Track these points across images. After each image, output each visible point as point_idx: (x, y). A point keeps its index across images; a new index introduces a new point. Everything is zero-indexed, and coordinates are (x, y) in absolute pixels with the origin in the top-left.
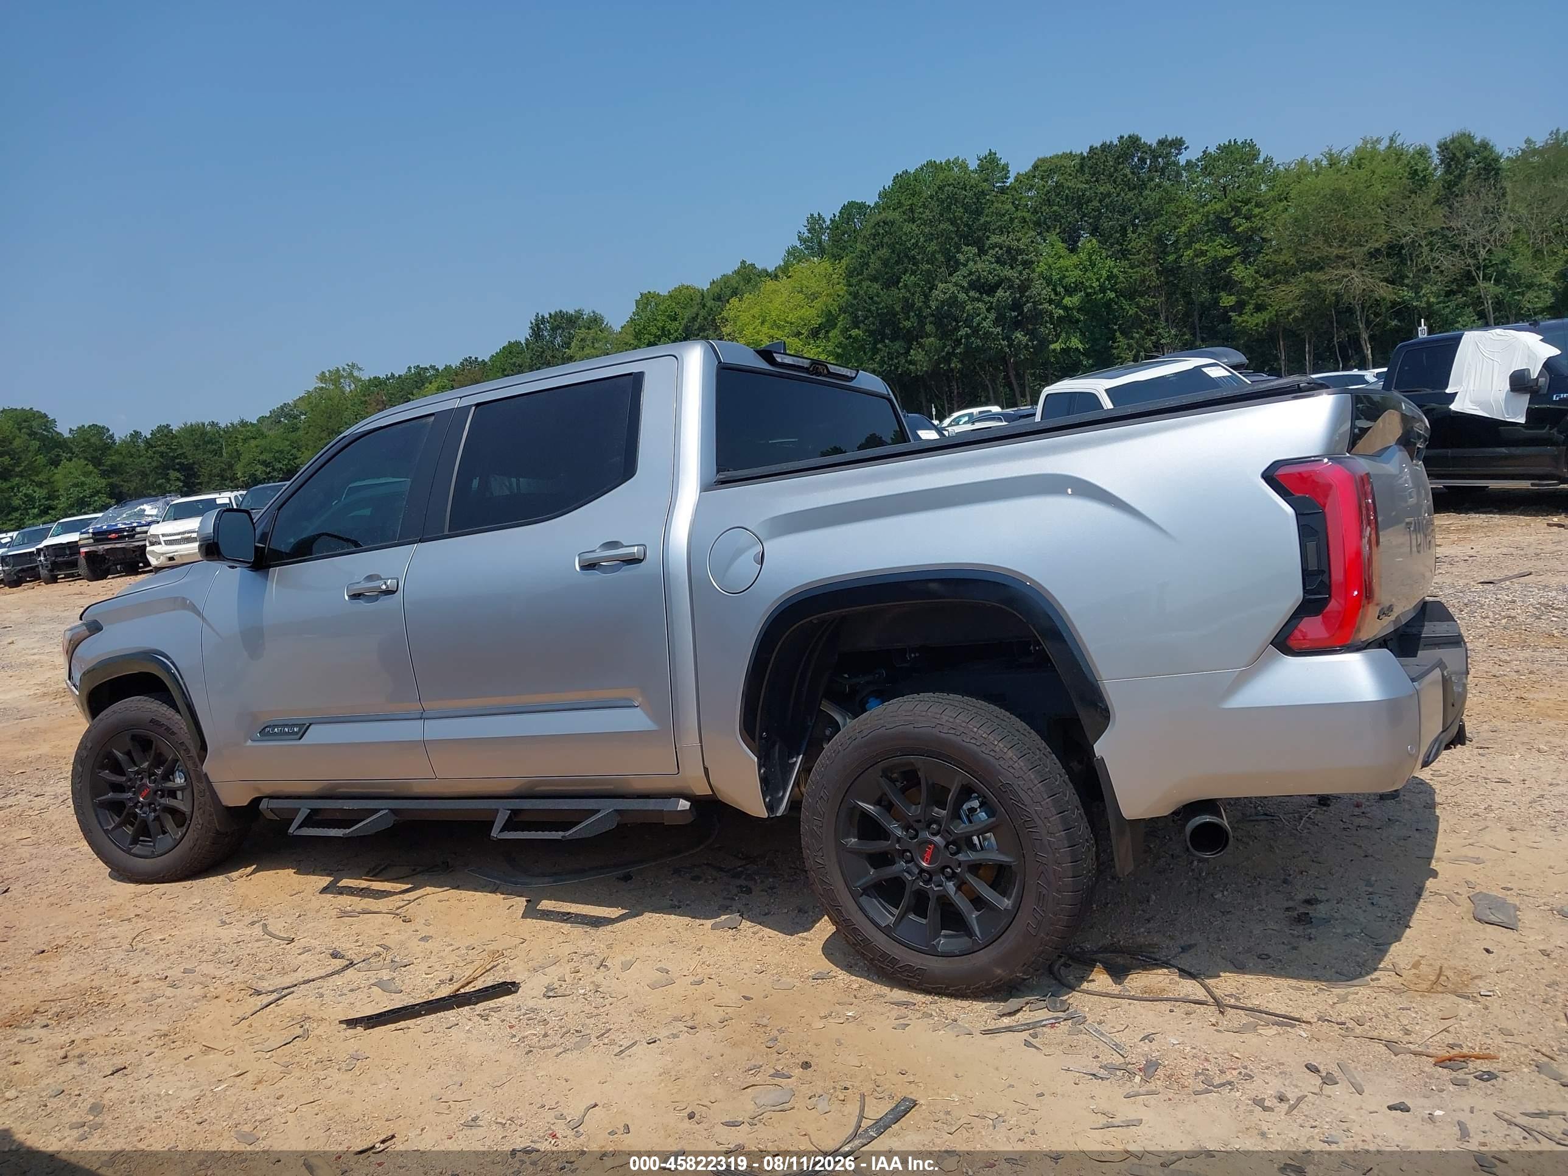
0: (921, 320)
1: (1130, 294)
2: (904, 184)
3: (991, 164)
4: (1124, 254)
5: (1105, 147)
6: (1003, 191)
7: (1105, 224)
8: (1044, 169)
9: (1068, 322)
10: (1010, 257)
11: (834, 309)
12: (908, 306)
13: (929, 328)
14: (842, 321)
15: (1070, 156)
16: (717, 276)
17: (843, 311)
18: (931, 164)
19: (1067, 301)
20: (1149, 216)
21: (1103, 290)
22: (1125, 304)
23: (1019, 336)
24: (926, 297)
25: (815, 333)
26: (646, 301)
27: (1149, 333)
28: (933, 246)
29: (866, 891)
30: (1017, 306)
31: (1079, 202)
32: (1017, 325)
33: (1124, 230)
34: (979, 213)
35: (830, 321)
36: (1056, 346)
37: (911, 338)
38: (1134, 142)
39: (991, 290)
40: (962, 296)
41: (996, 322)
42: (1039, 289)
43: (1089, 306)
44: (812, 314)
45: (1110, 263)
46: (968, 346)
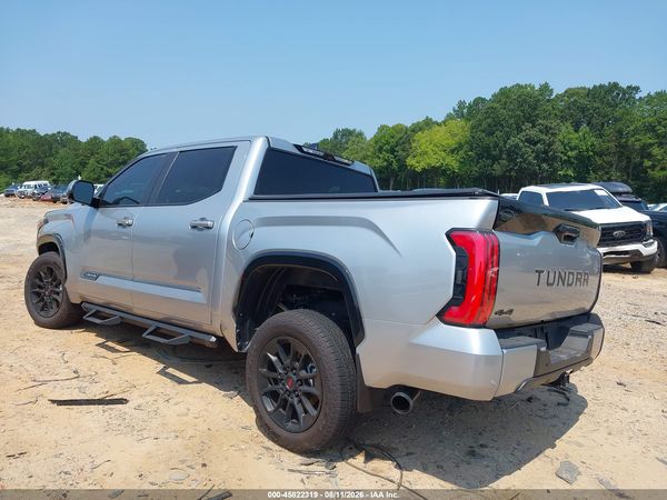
0: (501, 151)
1: (601, 155)
2: (504, 92)
3: (545, 88)
4: (601, 136)
5: (601, 86)
6: (548, 101)
7: (594, 121)
8: (570, 93)
9: (568, 162)
10: (547, 130)
11: (463, 142)
12: (496, 145)
13: (504, 156)
14: (466, 147)
15: (584, 88)
16: (415, 122)
17: (466, 142)
18: (518, 85)
19: (569, 153)
20: (616, 120)
21: (587, 150)
22: (597, 158)
23: (544, 166)
24: (505, 142)
25: (452, 151)
26: (382, 128)
27: (607, 173)
28: (512, 121)
29: (265, 394)
30: (546, 152)
31: (583, 110)
32: (544, 160)
33: (603, 124)
34: (535, 109)
35: (460, 146)
36: (561, 173)
37: (495, 159)
38: (615, 85)
39: (535, 144)
40: (521, 144)
41: (535, 158)
42: (558, 146)
43: (580, 157)
44: (453, 143)
45: (593, 139)
46: (520, 168)
